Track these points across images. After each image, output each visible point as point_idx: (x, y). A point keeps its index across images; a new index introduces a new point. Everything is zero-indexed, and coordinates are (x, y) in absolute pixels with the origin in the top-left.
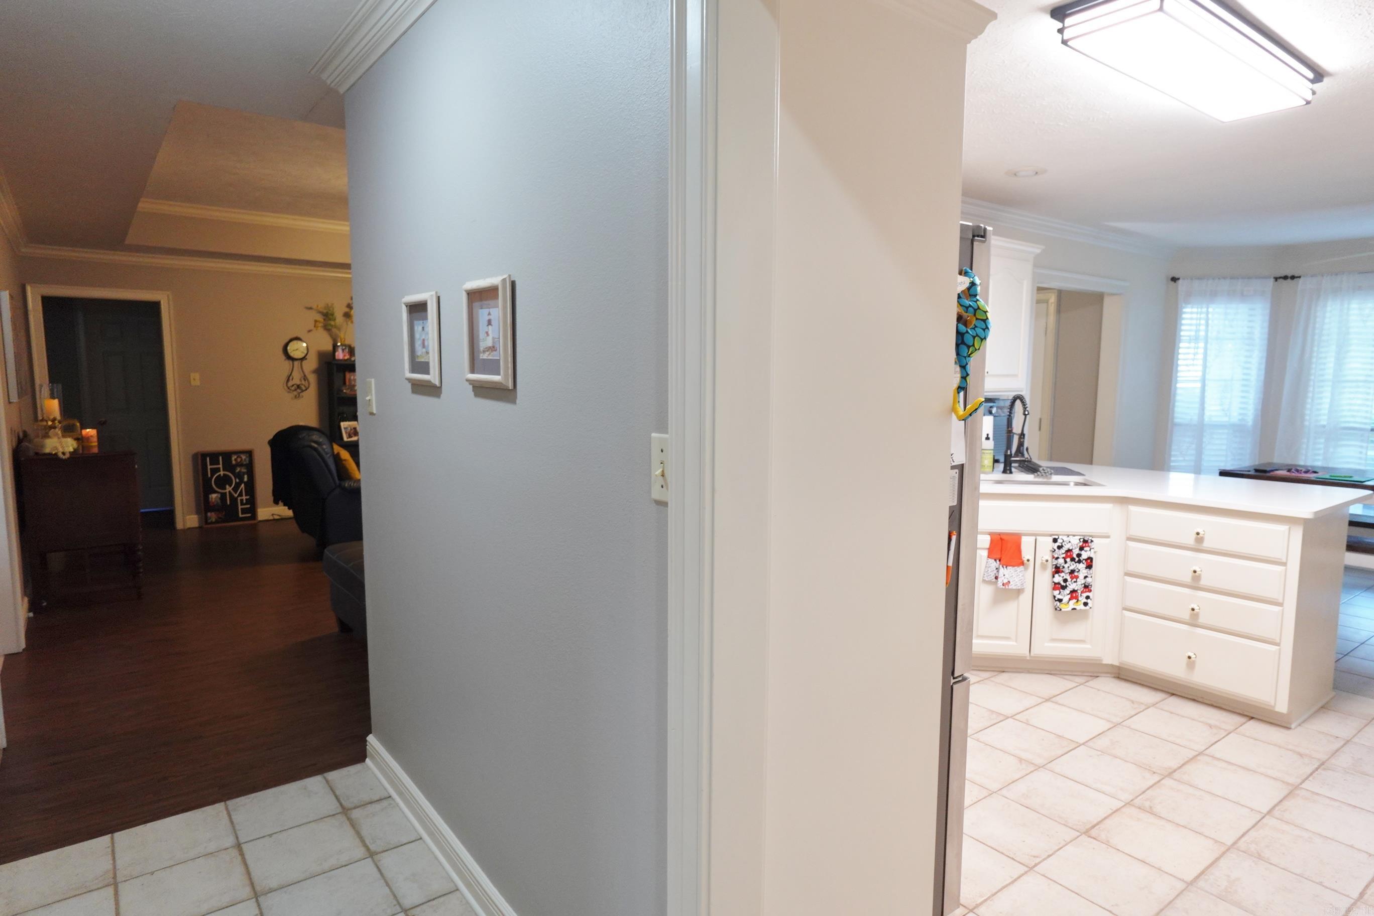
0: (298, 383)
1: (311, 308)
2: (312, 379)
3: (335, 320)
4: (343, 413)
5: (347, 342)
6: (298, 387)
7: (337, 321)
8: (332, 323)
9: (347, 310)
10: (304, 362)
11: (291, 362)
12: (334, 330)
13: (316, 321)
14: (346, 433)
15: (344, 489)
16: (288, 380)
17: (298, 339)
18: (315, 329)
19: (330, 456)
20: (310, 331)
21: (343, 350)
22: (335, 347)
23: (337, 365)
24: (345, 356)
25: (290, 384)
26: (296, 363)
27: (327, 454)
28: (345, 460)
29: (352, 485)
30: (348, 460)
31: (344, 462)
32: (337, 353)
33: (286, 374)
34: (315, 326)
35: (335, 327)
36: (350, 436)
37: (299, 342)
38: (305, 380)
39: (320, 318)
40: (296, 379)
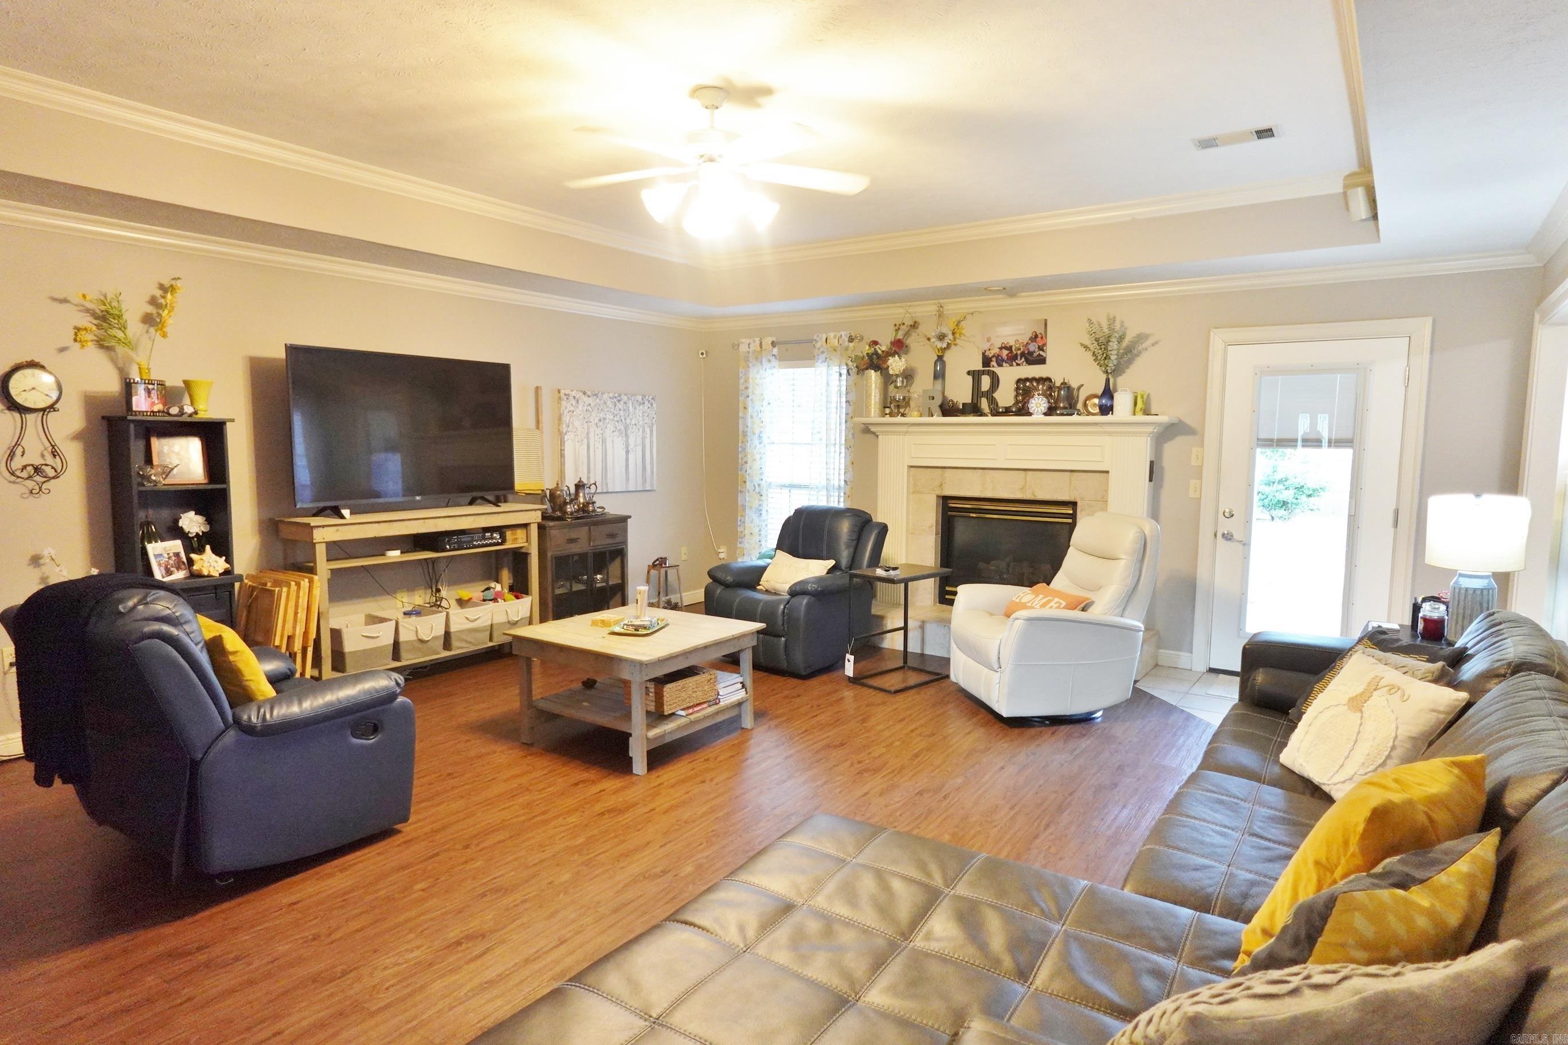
0: (38, 461)
1: (65, 301)
2: (73, 454)
3: (123, 328)
4: (148, 524)
5: (155, 376)
6: (37, 470)
7: (130, 332)
8: (120, 334)
9: (150, 309)
10: (52, 416)
11: (17, 415)
12: (120, 350)
13: (78, 329)
14: (160, 565)
15: (248, 730)
16: (12, 455)
17: (32, 365)
18: (77, 345)
19: (202, 647)
20: (62, 350)
21: (149, 392)
22: (128, 387)
23: (139, 423)
24: (153, 404)
25: (17, 463)
26: (30, 418)
27: (196, 644)
28: (235, 653)
29: (268, 716)
30: (243, 652)
31: (231, 658)
32: (134, 399)
33: (9, 440)
34: (75, 340)
35: (127, 343)
36: (169, 572)
37: (37, 372)
38: (54, 456)
39: (86, 321)
40: (34, 451)
